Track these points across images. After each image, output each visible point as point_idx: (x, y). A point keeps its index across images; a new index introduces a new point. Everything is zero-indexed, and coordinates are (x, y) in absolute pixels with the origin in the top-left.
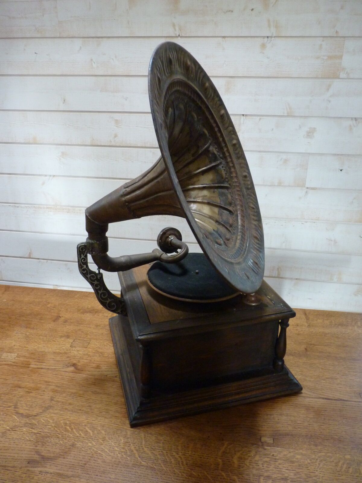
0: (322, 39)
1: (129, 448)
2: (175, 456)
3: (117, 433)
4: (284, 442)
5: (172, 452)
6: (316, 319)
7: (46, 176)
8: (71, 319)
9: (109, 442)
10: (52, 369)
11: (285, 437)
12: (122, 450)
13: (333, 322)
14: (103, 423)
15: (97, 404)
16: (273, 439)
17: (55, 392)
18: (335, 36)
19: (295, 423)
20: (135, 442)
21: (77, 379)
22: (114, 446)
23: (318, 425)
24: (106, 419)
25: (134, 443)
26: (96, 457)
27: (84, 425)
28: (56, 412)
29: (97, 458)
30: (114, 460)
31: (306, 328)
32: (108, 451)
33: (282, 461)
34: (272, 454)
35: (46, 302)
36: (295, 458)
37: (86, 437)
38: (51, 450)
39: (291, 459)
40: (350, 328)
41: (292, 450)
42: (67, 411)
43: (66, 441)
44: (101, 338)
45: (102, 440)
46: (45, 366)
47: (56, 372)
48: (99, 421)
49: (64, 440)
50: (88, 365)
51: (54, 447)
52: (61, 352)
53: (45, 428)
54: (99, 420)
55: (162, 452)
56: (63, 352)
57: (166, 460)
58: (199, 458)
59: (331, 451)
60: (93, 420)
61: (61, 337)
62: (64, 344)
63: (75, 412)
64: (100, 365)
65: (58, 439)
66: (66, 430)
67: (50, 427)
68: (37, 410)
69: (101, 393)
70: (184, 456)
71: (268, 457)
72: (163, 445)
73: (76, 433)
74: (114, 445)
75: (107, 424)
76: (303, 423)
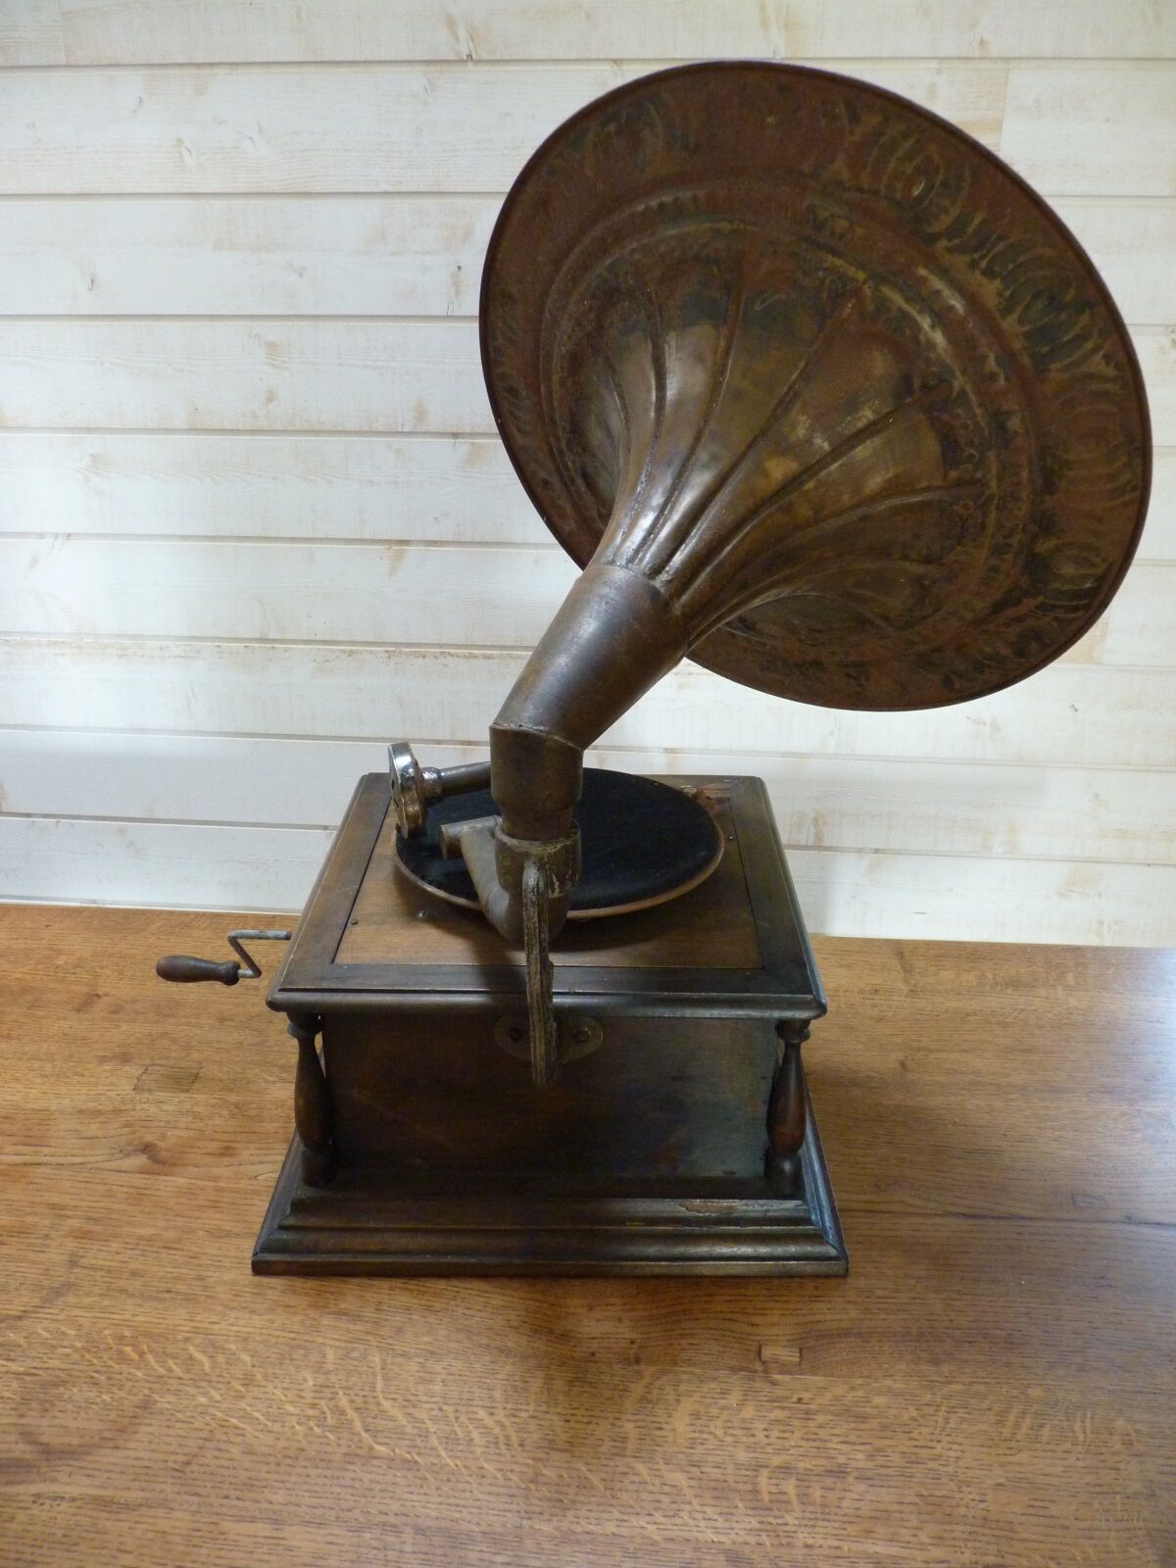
0: (934, 64)
1: (333, 1403)
2: (482, 1420)
3: (291, 1360)
4: (835, 1358)
5: (470, 1409)
6: (932, 968)
7: (41, 536)
8: (134, 1001)
9: (266, 1390)
10: (73, 1164)
11: (837, 1340)
12: (310, 1412)
13: (990, 976)
14: (244, 1329)
15: (223, 1270)
16: (801, 1350)
17: (84, 1238)
18: (977, 55)
19: (867, 1297)
20: (350, 1383)
21: (158, 1193)
22: (281, 1401)
23: (944, 1299)
24: (254, 1317)
25: (349, 1389)
26: (224, 1438)
27: (180, 1337)
28: (86, 1301)
29: (225, 1441)
30: (282, 1444)
31: (903, 999)
32: (261, 1418)
33: (829, 1417)
34: (796, 1397)
35: (52, 949)
36: (868, 1405)
37: (189, 1376)
38: (71, 1425)
39: (856, 1409)
40: (1043, 993)
41: (860, 1381)
42: (124, 1296)
43: (122, 1394)
44: (238, 1059)
45: (244, 1385)
46: (51, 1156)
47: (86, 1175)
48: (232, 1325)
49: (115, 1390)
50: (192, 1147)
51: (82, 1414)
52: (100, 1107)
53: (50, 1356)
54: (232, 1321)
55: (440, 1409)
56: (111, 1108)
57: (453, 1436)
58: (562, 1423)
59: (983, 1378)
60: (211, 1322)
61: (103, 1060)
62: (111, 1084)
63: (151, 1298)
64: (234, 1145)
65: (95, 1389)
66: (123, 1358)
67: (67, 1351)
68: (25, 1299)
69: (237, 1235)
70: (513, 1419)
71: (783, 1408)
72: (445, 1388)
73: (155, 1366)
74: (284, 1398)
75: (258, 1331)
76: (893, 1295)
